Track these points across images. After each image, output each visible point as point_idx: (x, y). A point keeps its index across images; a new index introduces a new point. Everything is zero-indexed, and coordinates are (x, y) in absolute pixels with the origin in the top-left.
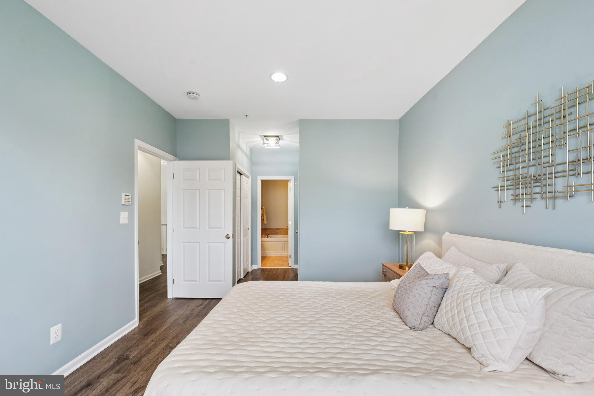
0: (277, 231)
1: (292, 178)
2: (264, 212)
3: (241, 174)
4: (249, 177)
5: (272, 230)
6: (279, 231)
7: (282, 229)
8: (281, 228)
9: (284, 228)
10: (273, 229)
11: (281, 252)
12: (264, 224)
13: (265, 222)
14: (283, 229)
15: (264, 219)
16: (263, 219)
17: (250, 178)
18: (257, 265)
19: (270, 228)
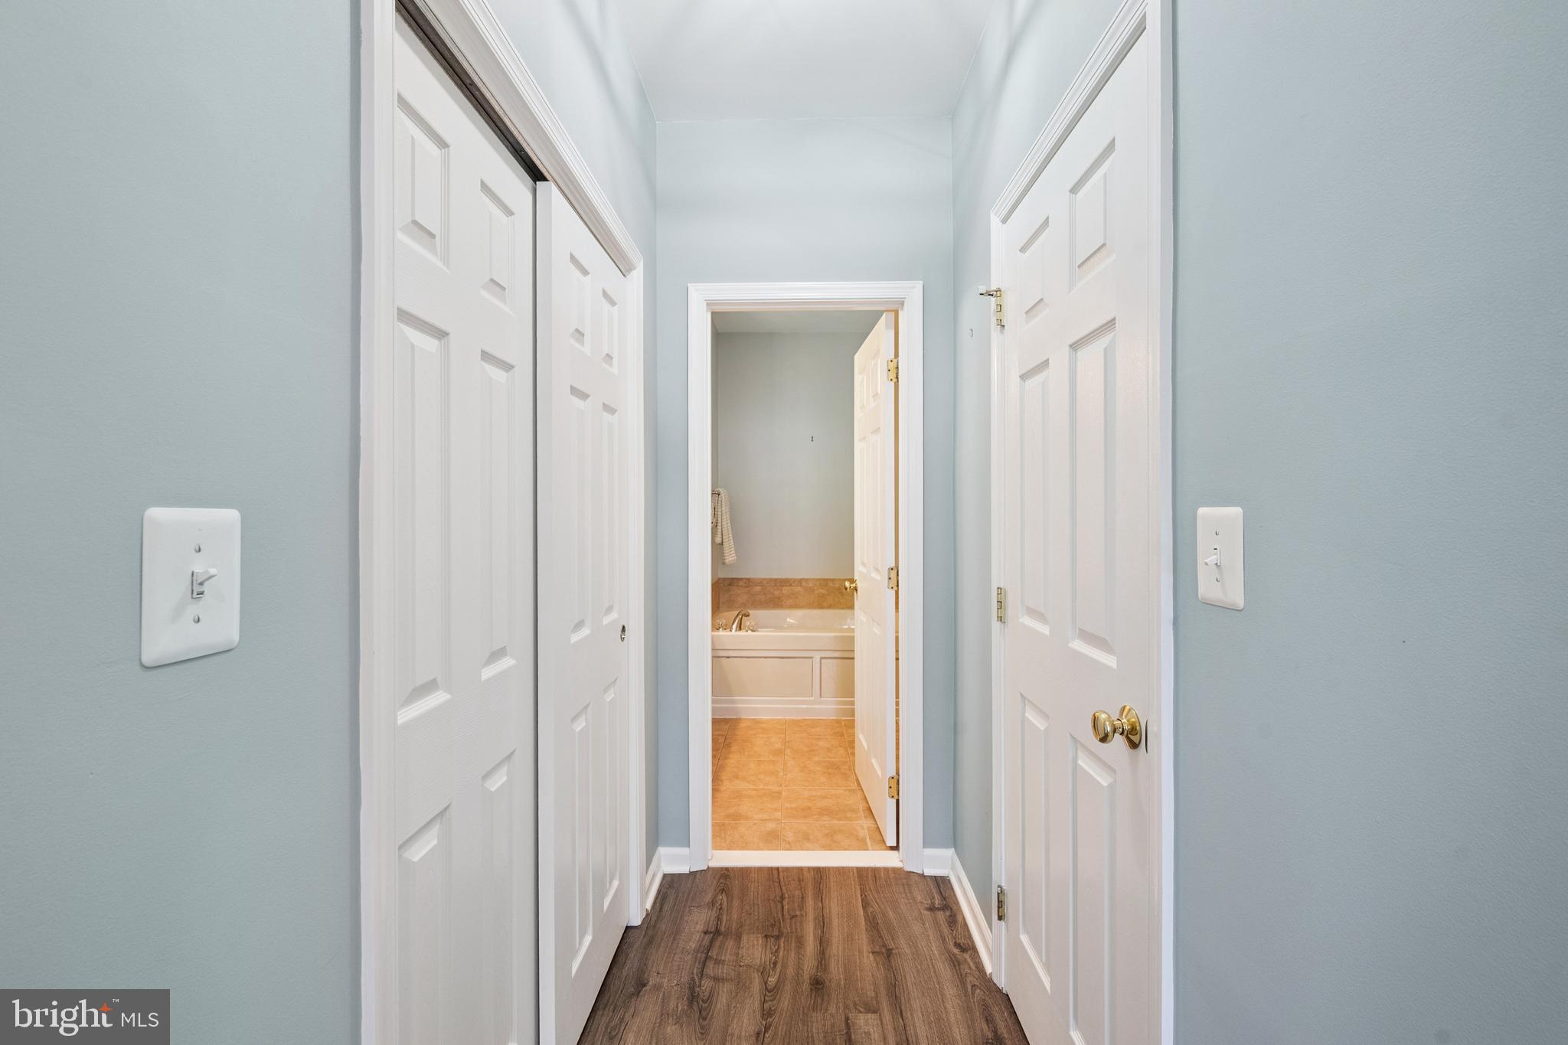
0: (777, 593)
1: (912, 293)
2: (725, 509)
3: (536, 175)
4: (634, 273)
5: (758, 588)
6: (786, 590)
7: (800, 581)
8: (795, 580)
9: (806, 580)
10: (761, 582)
11: (803, 702)
12: (724, 563)
13: (730, 557)
14: (804, 584)
15: (722, 544)
16: (718, 540)
17: (638, 275)
18: (684, 851)
19: (748, 579)
